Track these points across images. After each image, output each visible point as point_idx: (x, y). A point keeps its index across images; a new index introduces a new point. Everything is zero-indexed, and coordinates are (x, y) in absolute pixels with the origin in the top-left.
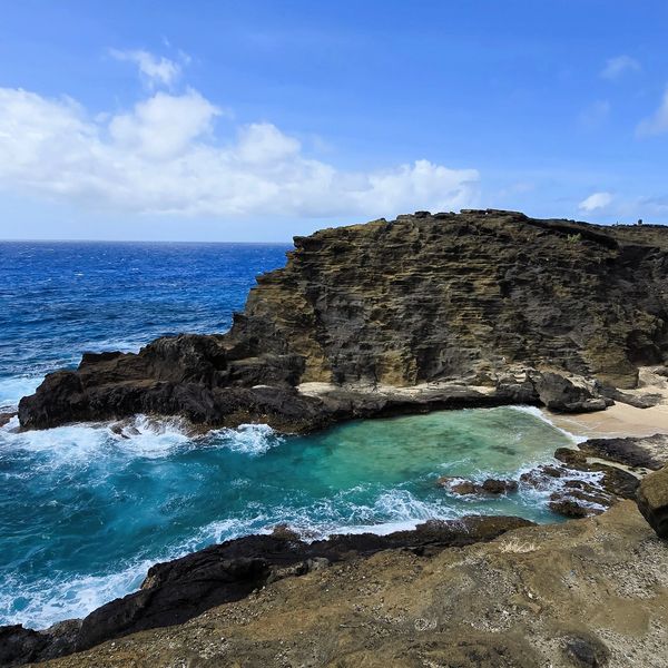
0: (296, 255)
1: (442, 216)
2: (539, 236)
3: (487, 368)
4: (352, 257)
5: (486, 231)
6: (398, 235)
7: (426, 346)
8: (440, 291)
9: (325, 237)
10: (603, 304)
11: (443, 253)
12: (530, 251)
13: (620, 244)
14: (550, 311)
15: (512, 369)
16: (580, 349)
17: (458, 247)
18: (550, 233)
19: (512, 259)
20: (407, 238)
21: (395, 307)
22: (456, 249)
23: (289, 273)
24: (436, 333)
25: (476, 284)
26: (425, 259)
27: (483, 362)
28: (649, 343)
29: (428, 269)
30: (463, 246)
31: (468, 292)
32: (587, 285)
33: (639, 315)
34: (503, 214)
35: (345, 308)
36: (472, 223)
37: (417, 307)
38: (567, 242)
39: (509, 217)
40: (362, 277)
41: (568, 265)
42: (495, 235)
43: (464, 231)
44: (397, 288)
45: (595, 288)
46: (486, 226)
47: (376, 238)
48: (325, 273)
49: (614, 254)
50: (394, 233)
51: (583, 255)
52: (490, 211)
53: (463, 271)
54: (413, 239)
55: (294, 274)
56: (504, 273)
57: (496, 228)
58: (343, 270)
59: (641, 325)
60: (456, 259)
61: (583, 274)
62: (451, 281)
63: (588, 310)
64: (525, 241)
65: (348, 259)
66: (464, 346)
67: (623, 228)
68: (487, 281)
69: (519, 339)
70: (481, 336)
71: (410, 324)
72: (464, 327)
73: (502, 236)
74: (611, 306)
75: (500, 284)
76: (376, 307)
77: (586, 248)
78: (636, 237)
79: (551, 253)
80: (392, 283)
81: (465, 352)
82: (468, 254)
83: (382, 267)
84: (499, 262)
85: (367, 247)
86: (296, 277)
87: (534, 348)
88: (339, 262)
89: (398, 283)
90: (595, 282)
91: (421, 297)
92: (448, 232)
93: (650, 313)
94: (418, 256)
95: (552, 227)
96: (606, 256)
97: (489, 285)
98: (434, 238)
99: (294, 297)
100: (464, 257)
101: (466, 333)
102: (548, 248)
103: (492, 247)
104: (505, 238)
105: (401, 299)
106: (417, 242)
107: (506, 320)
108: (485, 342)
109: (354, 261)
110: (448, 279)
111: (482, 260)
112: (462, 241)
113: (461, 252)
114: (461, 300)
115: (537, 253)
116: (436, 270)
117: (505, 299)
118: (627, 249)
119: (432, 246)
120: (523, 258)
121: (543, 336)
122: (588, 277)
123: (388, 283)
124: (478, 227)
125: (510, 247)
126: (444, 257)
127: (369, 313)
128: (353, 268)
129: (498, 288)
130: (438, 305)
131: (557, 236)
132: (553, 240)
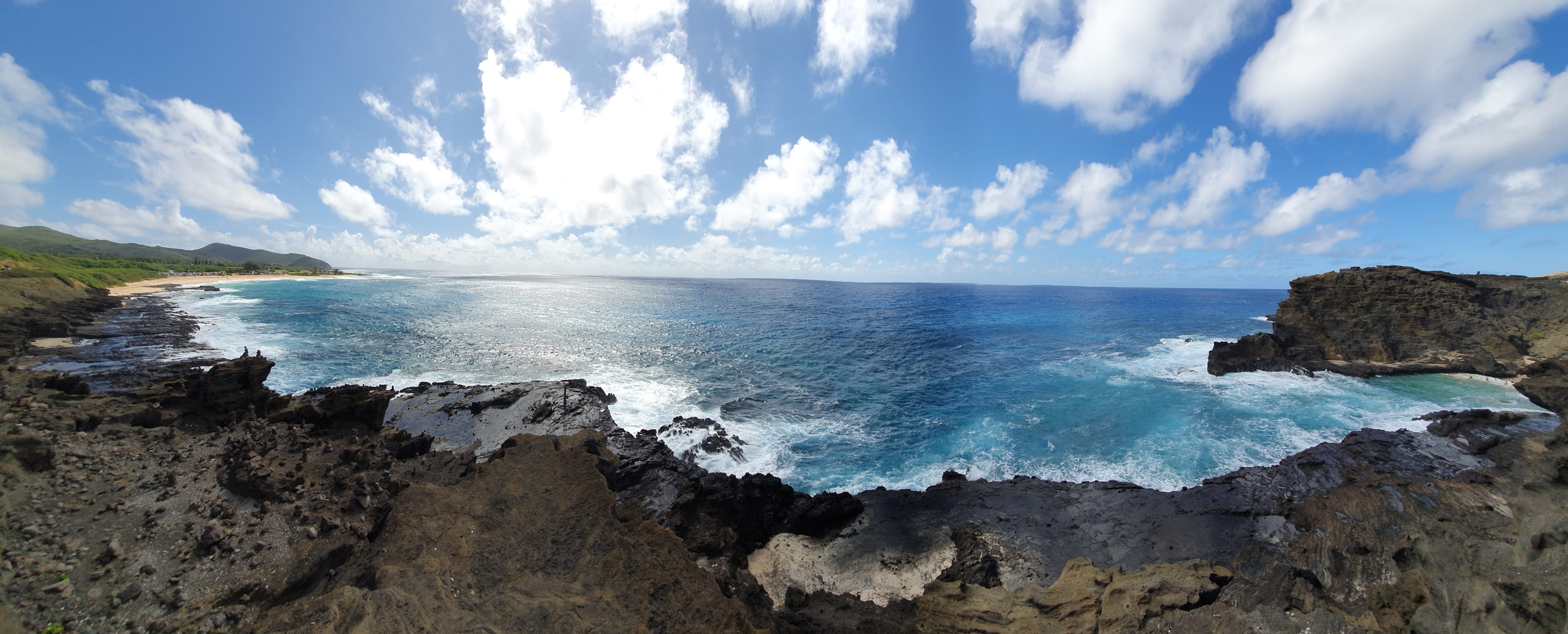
0: (1294, 291)
1: (1369, 269)
2: (1431, 281)
4: (1327, 293)
5: (1400, 278)
7: (1391, 342)
10: (1487, 321)
11: (1383, 290)
12: (1431, 290)
14: (1457, 324)
15: (1451, 355)
17: (1389, 287)
19: (1424, 294)
20: (1355, 282)
21: (1366, 320)
22: (1389, 289)
24: (1395, 335)
25: (1409, 308)
27: (1431, 351)
29: (1377, 300)
30: (1392, 286)
31: (1406, 313)
32: (1473, 309)
36: (1389, 273)
39: (1410, 270)
40: (1338, 304)
41: (1457, 298)
42: (1406, 280)
43: (1388, 278)
44: (1362, 310)
46: (1399, 275)
47: (1337, 282)
48: (1315, 302)
51: (1462, 292)
52: (1398, 267)
53: (1398, 301)
55: (1299, 303)
56: (1422, 302)
57: (1404, 276)
58: (1324, 300)
60: (1390, 294)
61: (1468, 303)
62: (1393, 307)
68: (1414, 306)
70: (1426, 337)
71: (1378, 329)
72: (1412, 332)
73: (1410, 281)
74: (1491, 321)
75: (1423, 308)
76: (1354, 320)
77: (1462, 288)
79: (1444, 291)
81: (1418, 345)
82: (1397, 291)
83: (1348, 299)
84: (1416, 296)
85: (1333, 287)
87: (1458, 344)
88: (1320, 295)
89: (1362, 307)
91: (1379, 315)
94: (1367, 292)
95: (1437, 276)
97: (1417, 309)
100: (1395, 293)
103: (1408, 287)
104: (1413, 282)
105: (1367, 316)
107: (1435, 329)
110: (1391, 305)
111: (1406, 295)
112: (1390, 283)
113: (1393, 290)
114: (1404, 317)
115: (1436, 291)
116: (1382, 301)
120: (1430, 293)
121: (1460, 338)
122: (1472, 305)
126: (1384, 293)
127: (1351, 324)
129: (1423, 310)
130: (1391, 320)
131: (1442, 280)
132: (1442, 283)
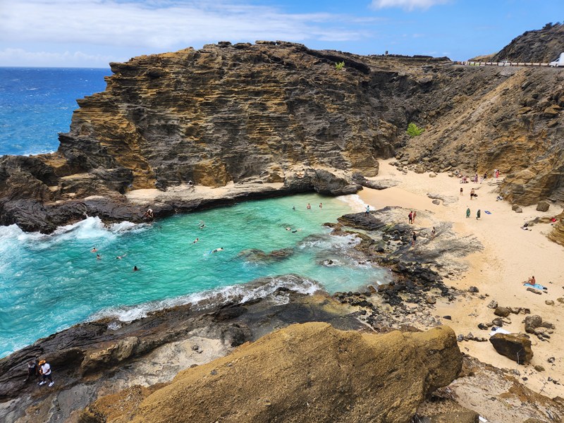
0: (114, 79)
1: (240, 47)
2: (315, 64)
3: (277, 169)
4: (166, 82)
5: (276, 59)
6: (204, 62)
7: (231, 155)
8: (241, 111)
9: (140, 63)
10: (358, 117)
11: (243, 78)
12: (308, 76)
13: (372, 70)
14: (323, 124)
15: (295, 169)
16: (342, 151)
17: (253, 73)
18: (324, 61)
19: (295, 84)
20: (212, 65)
21: (206, 124)
22: (252, 75)
23: (110, 96)
24: (239, 144)
25: (269, 104)
26: (228, 83)
27: (275, 165)
28: (386, 143)
29: (232, 92)
30: (258, 72)
31: (262, 110)
32: (348, 102)
33: (382, 124)
34: (289, 45)
35: (164, 126)
36: (265, 53)
37: (223, 124)
38: (335, 69)
39: (293, 48)
40: (176, 99)
41: (335, 87)
42: (282, 63)
43: (258, 59)
44: (206, 108)
45: (354, 105)
46: (276, 55)
47: (186, 65)
48: (143, 96)
49: (367, 78)
50: (201, 61)
51: (346, 79)
52: (278, 43)
53: (257, 93)
54: (217, 66)
55: (114, 98)
56: (290, 94)
57: (283, 57)
58: (159, 93)
59: (382, 131)
60: (253, 83)
61: (346, 94)
62: (249, 102)
63: (348, 121)
64: (305, 68)
65: (162, 84)
66: (260, 154)
67: (375, 58)
68: (277, 101)
69: (300, 145)
70: (272, 145)
71: (219, 137)
72: (260, 139)
73: (288, 64)
74: (363, 118)
75: (287, 104)
76: (190, 125)
77: (349, 74)
78: (384, 65)
79: (323, 77)
80: (201, 105)
81: (261, 158)
82: (262, 79)
83: (193, 91)
84: (286, 86)
85: (178, 73)
86: (117, 100)
87: (311, 152)
88: (156, 86)
89: (207, 104)
90: (353, 100)
91: (226, 116)
92: (246, 61)
93: (389, 121)
94: (222, 80)
95: (325, 56)
96: (362, 79)
97: (279, 104)
98: (234, 65)
99: (117, 118)
100: (259, 82)
101: (262, 144)
102: (321, 74)
103: (280, 73)
104: (290, 66)
105: (210, 118)
106: (220, 69)
107: (291, 132)
108: (275, 149)
109: (168, 85)
110: (246, 100)
111: (273, 84)
112: (257, 68)
113: (257, 77)
114: (258, 117)
115: (313, 78)
116: (237, 93)
117: (290, 115)
118: (377, 74)
119: (234, 72)
120: (303, 82)
121: (317, 142)
122: (349, 96)
123: (197, 105)
124: (269, 56)
125: (294, 73)
126: (243, 82)
127: (184, 130)
128: (167, 92)
129: (286, 107)
130: (240, 122)
131: (329, 63)
132: (326, 67)
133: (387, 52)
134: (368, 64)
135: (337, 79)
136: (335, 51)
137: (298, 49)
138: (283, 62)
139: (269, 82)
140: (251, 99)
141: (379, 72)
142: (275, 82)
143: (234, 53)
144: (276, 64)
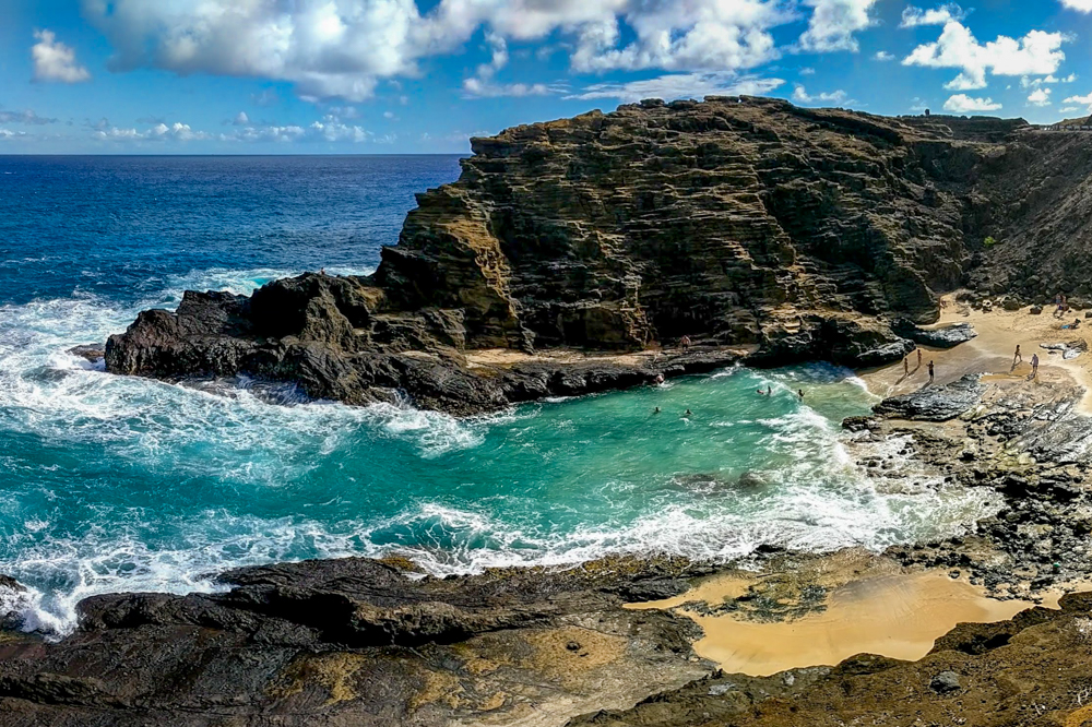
2: (808, 130)
3: (744, 319)
4: (552, 166)
5: (739, 125)
6: (618, 132)
7: (660, 292)
8: (677, 212)
9: (516, 138)
10: (892, 217)
13: (906, 139)
15: (780, 317)
16: (870, 280)
18: (823, 127)
19: (775, 163)
20: (630, 136)
21: (614, 236)
22: (699, 151)
27: (741, 310)
28: (948, 261)
29: (662, 180)
30: (710, 145)
31: (717, 210)
32: (871, 193)
33: (936, 227)
34: (761, 101)
37: (645, 236)
39: (770, 105)
41: (847, 167)
45: (883, 196)
46: (740, 117)
47: (588, 138)
49: (901, 152)
50: (612, 130)
51: (865, 154)
52: (744, 99)
54: (639, 138)
58: (539, 183)
59: (937, 240)
60: (699, 164)
62: (693, 196)
63: (876, 226)
64: (792, 138)
66: (713, 290)
67: (908, 120)
69: (788, 273)
72: (714, 261)
73: (760, 131)
75: (762, 198)
76: (586, 237)
77: (868, 145)
79: (824, 152)
80: (609, 202)
82: (716, 156)
83: (595, 179)
84: (758, 167)
87: (809, 284)
88: (536, 172)
91: (651, 221)
92: (686, 129)
93: (946, 223)
94: (646, 160)
95: (825, 118)
96: (892, 154)
97: (747, 198)
98: (669, 135)
101: (716, 271)
102: (821, 145)
104: (765, 134)
106: (643, 141)
107: (771, 248)
108: (742, 280)
113: (708, 154)
114: (708, 222)
115: (807, 153)
117: (770, 216)
118: (916, 145)
119: (667, 146)
120: (790, 160)
121: (821, 266)
122: (873, 182)
123: (602, 201)
124: (729, 119)
126: (683, 162)
128: (556, 181)
129: (760, 203)
131: (831, 129)
132: (828, 136)
133: (927, 111)
134: (898, 130)
135: (850, 154)
136: (842, 109)
137: (777, 107)
138: (752, 128)
139: (728, 161)
140: (696, 191)
141: (918, 143)
142: (737, 161)
143: (667, 117)
144: (740, 133)
